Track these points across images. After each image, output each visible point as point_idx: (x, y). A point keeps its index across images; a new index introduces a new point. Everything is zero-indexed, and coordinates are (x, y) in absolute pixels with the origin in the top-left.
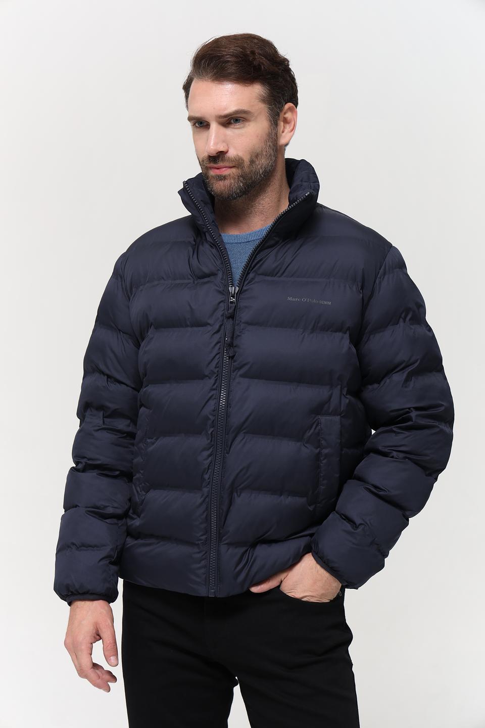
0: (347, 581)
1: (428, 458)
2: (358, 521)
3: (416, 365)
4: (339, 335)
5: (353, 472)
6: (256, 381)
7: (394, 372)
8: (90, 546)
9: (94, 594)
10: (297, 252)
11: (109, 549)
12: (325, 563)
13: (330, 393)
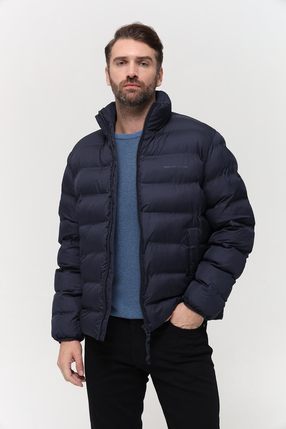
0: (206, 316)
1: (242, 245)
2: (208, 283)
3: (232, 197)
4: (194, 184)
5: (203, 257)
6: (153, 213)
7: (220, 202)
8: (67, 312)
9: (70, 337)
10: (165, 141)
11: (76, 313)
12: (193, 308)
13: (192, 216)
